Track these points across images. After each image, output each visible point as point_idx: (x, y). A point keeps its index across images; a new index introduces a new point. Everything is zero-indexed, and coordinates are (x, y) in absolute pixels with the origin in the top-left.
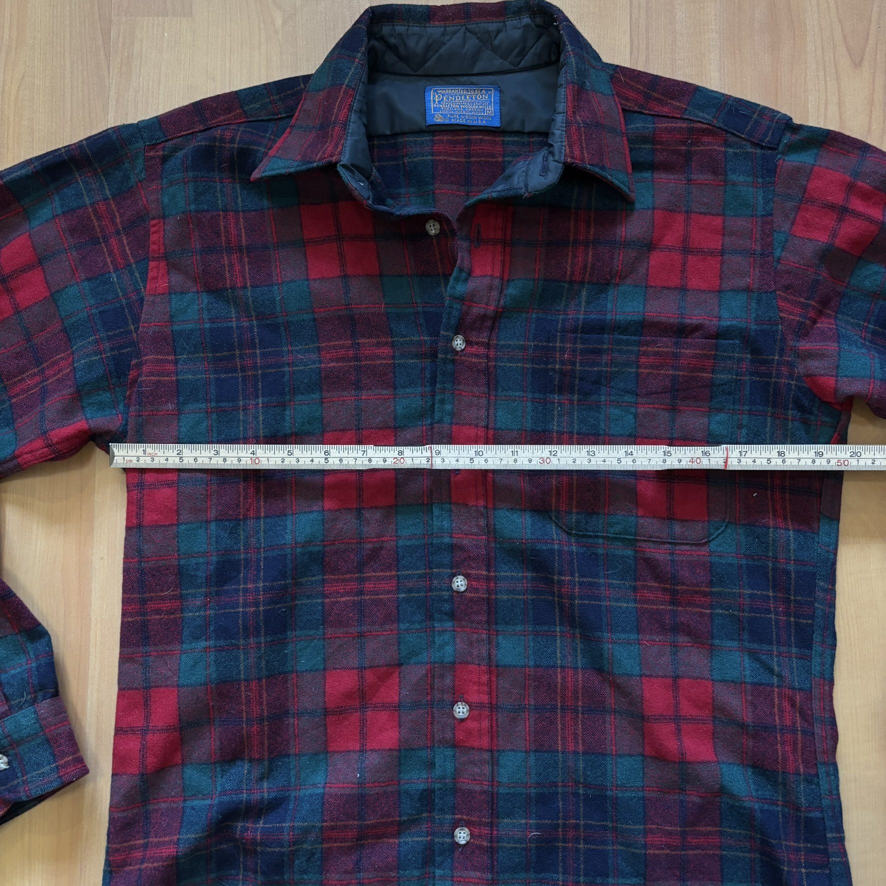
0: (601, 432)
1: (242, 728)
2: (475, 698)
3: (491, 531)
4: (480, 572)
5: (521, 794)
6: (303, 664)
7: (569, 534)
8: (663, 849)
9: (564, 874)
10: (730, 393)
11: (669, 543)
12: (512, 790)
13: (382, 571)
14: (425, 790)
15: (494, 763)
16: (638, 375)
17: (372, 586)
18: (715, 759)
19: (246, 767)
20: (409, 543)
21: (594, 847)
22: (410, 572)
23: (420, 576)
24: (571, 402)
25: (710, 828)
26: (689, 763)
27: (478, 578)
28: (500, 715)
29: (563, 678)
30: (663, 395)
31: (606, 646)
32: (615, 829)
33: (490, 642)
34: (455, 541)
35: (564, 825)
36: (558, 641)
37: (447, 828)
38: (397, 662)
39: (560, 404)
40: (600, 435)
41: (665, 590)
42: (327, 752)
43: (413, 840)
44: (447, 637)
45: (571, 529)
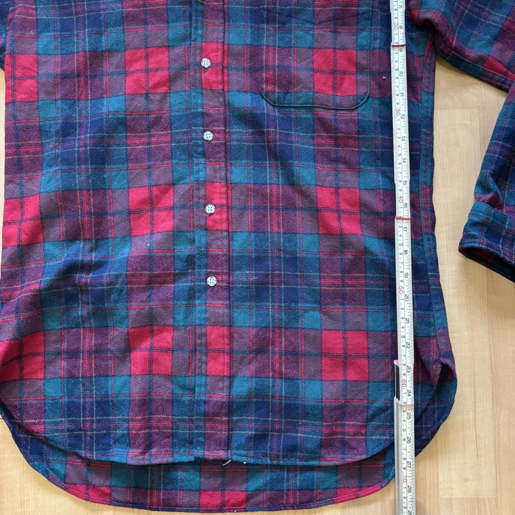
0: (292, 45)
1: (79, 219)
2: (218, 201)
3: (227, 105)
4: (220, 128)
5: (246, 256)
6: (115, 185)
7: (274, 106)
8: (331, 286)
9: (272, 302)
10: (368, 19)
11: (334, 109)
12: (241, 254)
13: (162, 131)
14: (190, 255)
15: (230, 239)
16: (314, 11)
17: (156, 139)
18: (361, 233)
19: (82, 244)
20: (177, 114)
21: (290, 286)
22: (178, 131)
23: (184, 133)
24: (275, 28)
25: (359, 275)
26: (346, 235)
27: (219, 132)
28: (233, 211)
29: (271, 190)
30: (329, 23)
31: (295, 169)
32: (302, 276)
33: (227, 170)
34: (205, 111)
35: (272, 274)
36: (268, 170)
37: (203, 277)
38: (171, 183)
39: (268, 30)
40: (291, 47)
41: (331, 137)
42: (131, 236)
43: (183, 285)
44: (201, 167)
45: (275, 103)
